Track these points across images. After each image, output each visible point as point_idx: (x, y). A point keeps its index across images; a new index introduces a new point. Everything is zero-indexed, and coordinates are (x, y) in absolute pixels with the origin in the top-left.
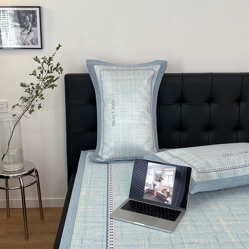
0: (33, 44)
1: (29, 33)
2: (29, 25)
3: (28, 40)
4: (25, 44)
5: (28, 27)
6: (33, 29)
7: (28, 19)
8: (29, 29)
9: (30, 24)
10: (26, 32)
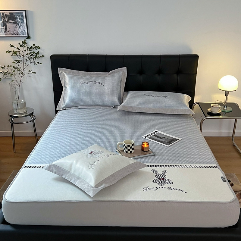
1: (19, 27)
2: (19, 22)
4: (18, 34)
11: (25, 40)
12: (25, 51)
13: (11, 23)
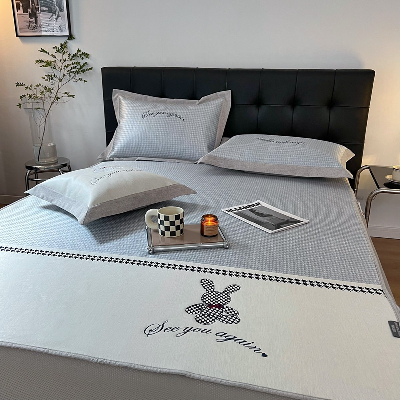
1: (57, 19)
7: (55, 3)
8: (57, 14)
9: (57, 8)
10: (55, 17)
11: (66, 43)
12: (65, 60)
13: (44, 11)
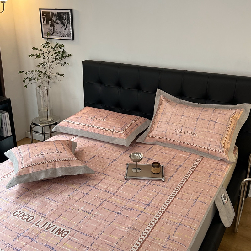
0: (68, 37)
1: (65, 29)
2: (65, 23)
3: (65, 34)
4: (63, 36)
5: (65, 24)
6: (68, 25)
7: (65, 18)
8: (66, 25)
9: (66, 21)
10: (64, 27)
